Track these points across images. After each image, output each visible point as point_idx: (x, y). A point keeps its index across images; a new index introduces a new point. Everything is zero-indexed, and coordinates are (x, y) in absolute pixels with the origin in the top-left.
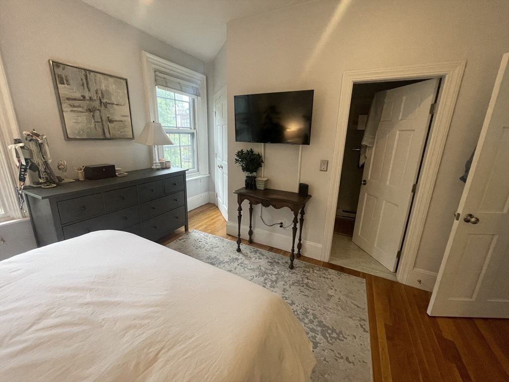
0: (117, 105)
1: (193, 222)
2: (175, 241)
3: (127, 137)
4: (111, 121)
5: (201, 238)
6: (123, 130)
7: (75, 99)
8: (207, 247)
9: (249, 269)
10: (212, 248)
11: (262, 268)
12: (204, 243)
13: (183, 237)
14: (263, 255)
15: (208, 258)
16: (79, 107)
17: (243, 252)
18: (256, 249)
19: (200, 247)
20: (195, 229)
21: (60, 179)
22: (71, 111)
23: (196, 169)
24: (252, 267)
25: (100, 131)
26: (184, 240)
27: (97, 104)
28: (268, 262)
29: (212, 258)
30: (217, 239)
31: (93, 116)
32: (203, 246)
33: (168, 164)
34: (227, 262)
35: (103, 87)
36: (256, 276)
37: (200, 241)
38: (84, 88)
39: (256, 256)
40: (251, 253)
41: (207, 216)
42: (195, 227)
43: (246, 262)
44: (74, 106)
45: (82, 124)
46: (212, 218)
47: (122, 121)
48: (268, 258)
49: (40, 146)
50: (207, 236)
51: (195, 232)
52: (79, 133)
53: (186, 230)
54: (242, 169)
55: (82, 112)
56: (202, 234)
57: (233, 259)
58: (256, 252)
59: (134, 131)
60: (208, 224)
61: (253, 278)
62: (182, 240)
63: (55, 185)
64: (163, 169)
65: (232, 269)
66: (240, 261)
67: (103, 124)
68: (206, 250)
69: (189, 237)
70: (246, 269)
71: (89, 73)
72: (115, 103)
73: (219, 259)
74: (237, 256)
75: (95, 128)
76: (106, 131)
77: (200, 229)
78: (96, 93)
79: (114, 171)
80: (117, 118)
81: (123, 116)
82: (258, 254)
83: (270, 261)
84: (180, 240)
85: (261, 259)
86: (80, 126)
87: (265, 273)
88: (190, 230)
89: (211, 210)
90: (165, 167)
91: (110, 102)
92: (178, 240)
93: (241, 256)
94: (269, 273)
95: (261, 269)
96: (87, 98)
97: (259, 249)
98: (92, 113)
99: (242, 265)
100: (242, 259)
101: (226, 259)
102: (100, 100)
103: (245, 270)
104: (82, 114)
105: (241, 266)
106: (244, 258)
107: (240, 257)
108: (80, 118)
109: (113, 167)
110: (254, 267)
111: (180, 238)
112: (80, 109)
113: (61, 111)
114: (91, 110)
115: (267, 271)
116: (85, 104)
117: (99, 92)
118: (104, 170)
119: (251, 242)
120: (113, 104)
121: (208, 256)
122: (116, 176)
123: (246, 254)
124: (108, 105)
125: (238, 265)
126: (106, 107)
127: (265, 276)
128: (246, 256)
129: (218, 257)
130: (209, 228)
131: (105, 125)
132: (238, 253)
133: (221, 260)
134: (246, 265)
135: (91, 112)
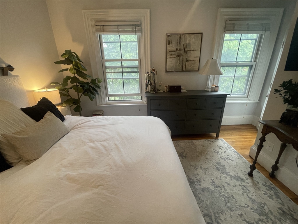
0: (193, 51)
1: (226, 134)
2: (205, 140)
3: (195, 70)
4: (187, 61)
5: (224, 147)
6: (193, 66)
7: (173, 51)
8: (224, 155)
9: (249, 197)
10: (227, 158)
11: (266, 207)
12: (223, 151)
13: (212, 140)
14: (278, 197)
15: (218, 163)
16: (174, 55)
17: (254, 179)
18: (273, 185)
19: (218, 152)
20: (224, 139)
21: (158, 90)
22: (170, 57)
23: (246, 95)
24: (253, 197)
25: (181, 67)
26: (211, 142)
27: (182, 52)
28: (279, 208)
29: (221, 165)
30: (236, 154)
31: (179, 59)
32: (221, 153)
33: (216, 89)
34: (231, 176)
35: (188, 42)
36: (251, 209)
37: (221, 149)
38: (178, 44)
39: (267, 192)
40: (264, 185)
41: (241, 134)
42: (225, 137)
43: (252, 189)
44: (172, 55)
45: (173, 64)
46: (245, 137)
47: (194, 60)
48: (283, 205)
49: (154, 74)
50: (229, 148)
51: (222, 141)
52: (171, 68)
53: (217, 137)
54: (284, 101)
55: (175, 57)
56: (226, 145)
57: (239, 177)
58: (271, 189)
59: (200, 66)
60: (238, 140)
61: (247, 207)
62: (209, 142)
63: (155, 92)
64: (212, 91)
65: (231, 185)
66: (244, 184)
67: (183, 63)
68: (221, 157)
69: (215, 142)
70: (245, 194)
71: (182, 36)
72: (192, 50)
73: (226, 169)
74: (244, 178)
75: (179, 65)
76: (184, 67)
77: (228, 140)
78: (183, 46)
79: (181, 89)
80: (191, 59)
81: (195, 57)
82: (272, 192)
83: (284, 210)
84: (208, 141)
85: (273, 199)
86: (172, 65)
87: (266, 215)
88: (219, 138)
89: (249, 131)
90: (214, 90)
91: (189, 50)
92: (207, 140)
93: (249, 180)
94: (271, 220)
95: (263, 207)
96: (178, 49)
97: (277, 188)
98: (179, 58)
99: (245, 188)
100: (248, 183)
101: (232, 173)
102: (184, 49)
103: (243, 195)
104: (174, 58)
105: (243, 189)
106: (251, 184)
107: (247, 181)
108: (173, 60)
109: (180, 87)
110: (256, 199)
111: (209, 140)
112: (174, 56)
113: (166, 58)
114: (179, 56)
115: (269, 215)
116: (176, 53)
117: (185, 45)
118: (175, 88)
119: (272, 176)
120: (191, 51)
121: (219, 162)
122: (181, 92)
123: (256, 182)
124: (188, 52)
125: (240, 185)
126: (186, 53)
127: (264, 218)
128: (255, 184)
129: (226, 167)
130: (235, 143)
131: (184, 64)
132: (247, 176)
133: (227, 171)
134: (248, 192)
135: (178, 56)
